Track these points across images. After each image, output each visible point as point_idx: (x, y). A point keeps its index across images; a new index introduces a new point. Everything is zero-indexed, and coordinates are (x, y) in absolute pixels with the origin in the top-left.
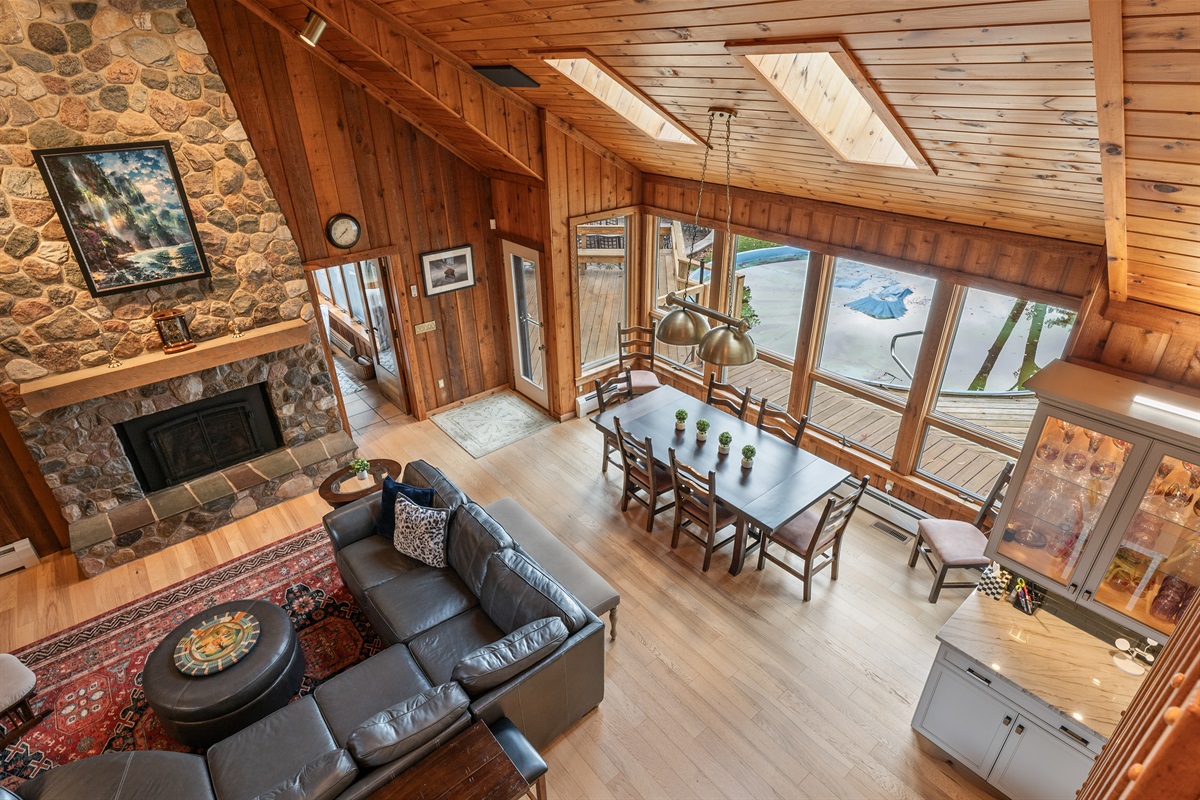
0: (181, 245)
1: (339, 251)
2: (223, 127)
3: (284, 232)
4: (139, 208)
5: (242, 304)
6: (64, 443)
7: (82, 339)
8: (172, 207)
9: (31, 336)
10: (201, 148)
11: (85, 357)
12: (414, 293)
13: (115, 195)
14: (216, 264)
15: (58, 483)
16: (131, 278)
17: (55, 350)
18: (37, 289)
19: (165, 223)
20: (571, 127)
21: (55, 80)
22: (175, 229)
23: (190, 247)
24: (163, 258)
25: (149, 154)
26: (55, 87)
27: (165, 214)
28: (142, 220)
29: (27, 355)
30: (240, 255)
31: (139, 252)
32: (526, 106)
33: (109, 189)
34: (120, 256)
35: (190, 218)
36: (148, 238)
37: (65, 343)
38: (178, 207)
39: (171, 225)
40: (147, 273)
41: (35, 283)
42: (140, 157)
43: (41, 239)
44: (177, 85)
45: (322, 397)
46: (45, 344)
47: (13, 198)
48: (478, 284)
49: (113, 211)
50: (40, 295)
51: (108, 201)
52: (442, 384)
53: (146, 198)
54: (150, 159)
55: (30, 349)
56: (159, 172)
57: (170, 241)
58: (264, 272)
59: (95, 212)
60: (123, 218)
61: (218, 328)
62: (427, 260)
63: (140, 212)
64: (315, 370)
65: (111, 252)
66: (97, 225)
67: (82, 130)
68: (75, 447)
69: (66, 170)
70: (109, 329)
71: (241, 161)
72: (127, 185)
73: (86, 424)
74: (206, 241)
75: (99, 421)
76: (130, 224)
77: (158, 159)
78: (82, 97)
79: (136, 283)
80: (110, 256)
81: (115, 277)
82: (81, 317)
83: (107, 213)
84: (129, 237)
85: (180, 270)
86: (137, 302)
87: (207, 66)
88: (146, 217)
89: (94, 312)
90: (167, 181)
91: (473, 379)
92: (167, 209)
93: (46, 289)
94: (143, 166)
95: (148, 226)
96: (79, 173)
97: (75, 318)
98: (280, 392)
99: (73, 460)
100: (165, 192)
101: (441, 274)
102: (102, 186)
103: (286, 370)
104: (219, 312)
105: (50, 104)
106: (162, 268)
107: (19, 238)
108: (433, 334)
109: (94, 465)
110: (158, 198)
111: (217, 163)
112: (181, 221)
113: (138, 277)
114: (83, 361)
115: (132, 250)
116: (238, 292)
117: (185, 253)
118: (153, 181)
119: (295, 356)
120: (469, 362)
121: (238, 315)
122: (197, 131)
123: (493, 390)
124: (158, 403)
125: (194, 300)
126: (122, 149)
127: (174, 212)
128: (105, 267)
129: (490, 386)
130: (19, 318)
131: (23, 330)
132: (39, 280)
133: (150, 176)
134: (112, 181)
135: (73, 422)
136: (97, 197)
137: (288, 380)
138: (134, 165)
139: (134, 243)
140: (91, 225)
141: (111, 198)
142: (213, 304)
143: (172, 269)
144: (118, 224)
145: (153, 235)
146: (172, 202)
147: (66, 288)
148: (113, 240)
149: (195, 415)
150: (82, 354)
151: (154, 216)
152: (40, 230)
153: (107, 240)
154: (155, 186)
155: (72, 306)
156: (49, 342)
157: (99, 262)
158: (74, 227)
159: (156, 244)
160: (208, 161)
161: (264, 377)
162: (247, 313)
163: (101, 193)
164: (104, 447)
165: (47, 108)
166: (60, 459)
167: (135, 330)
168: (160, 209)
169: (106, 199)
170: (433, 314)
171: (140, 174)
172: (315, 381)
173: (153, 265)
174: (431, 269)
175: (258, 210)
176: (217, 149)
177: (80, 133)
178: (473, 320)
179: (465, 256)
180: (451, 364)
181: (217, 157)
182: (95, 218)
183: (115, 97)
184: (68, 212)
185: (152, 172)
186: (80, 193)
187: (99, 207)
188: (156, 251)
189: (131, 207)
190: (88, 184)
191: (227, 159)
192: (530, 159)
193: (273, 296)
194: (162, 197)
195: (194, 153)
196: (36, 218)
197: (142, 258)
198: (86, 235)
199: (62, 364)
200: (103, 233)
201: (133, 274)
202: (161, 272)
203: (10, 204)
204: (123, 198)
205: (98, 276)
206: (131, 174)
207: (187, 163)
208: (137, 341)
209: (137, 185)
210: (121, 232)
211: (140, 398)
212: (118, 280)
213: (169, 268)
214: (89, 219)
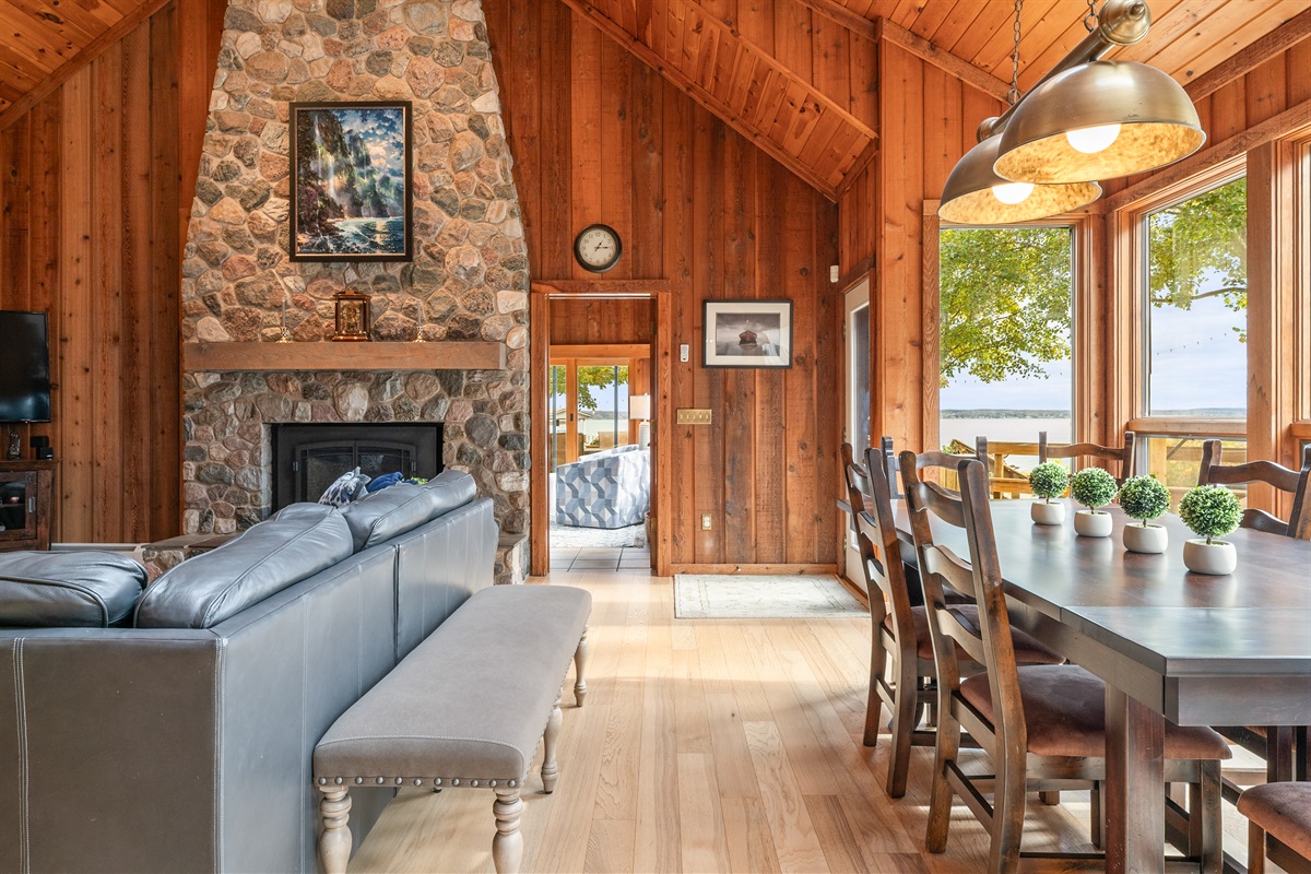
0: (391, 219)
1: (587, 274)
2: (474, 96)
3: (516, 229)
4: (362, 170)
5: (438, 307)
6: (214, 430)
7: (270, 309)
8: (394, 173)
9: (229, 294)
10: (446, 117)
11: (264, 331)
12: (685, 354)
13: (345, 154)
14: (425, 251)
15: (191, 476)
16: (331, 246)
17: (243, 314)
18: (252, 246)
19: (382, 190)
20: (934, 45)
21: (334, 43)
22: (390, 199)
23: (399, 223)
24: (369, 230)
25: (389, 115)
26: (331, 48)
27: (385, 181)
28: (362, 183)
29: (217, 314)
30: (454, 246)
31: (348, 219)
32: (852, 20)
33: (342, 147)
34: (329, 220)
35: (409, 190)
36: (361, 204)
37: (253, 309)
38: (401, 175)
39: (387, 193)
40: (349, 244)
41: (252, 239)
42: (380, 117)
43: (272, 195)
44: (440, 51)
45: (508, 469)
46: (237, 306)
47: (265, 151)
48: (796, 367)
49: (338, 170)
50: (251, 253)
51: (337, 160)
52: (707, 522)
53: (372, 160)
54: (387, 120)
55: (224, 307)
56: (393, 134)
57: (381, 211)
58: (475, 271)
59: (323, 169)
60: (345, 179)
61: (404, 330)
62: (713, 309)
63: (362, 175)
64: (507, 426)
65: (323, 214)
66: (320, 183)
67: (342, 91)
68: (221, 437)
69: (311, 124)
70: (297, 304)
71: (483, 134)
72: (359, 144)
73: (240, 413)
74: (421, 221)
75: (253, 412)
76: (348, 188)
77: (396, 120)
78: (351, 61)
79: (335, 254)
80: (320, 218)
81: (318, 242)
82: (277, 283)
83: (332, 172)
84: (343, 202)
85: (381, 247)
86: (332, 279)
87: (476, 33)
88: (366, 181)
89: (289, 281)
90: (398, 145)
91: (766, 533)
92: (389, 175)
93: (259, 245)
94: (379, 127)
95: (365, 192)
96: (321, 128)
97: (271, 283)
98: (455, 445)
99: (214, 453)
100: (392, 156)
101: (733, 335)
102: (336, 144)
103: (470, 414)
104: (411, 311)
105: (323, 65)
106: (364, 241)
107: (255, 190)
108: (705, 431)
109: (230, 467)
110: (384, 162)
111: (457, 136)
112: (398, 191)
113: (338, 247)
114: (263, 335)
115: (342, 217)
116: (441, 291)
117: (393, 227)
118: (384, 143)
119: (486, 395)
120: (763, 498)
121: (431, 319)
122: (446, 98)
123: (804, 566)
124: (315, 410)
125: (390, 289)
126: (366, 108)
127: (395, 180)
128: (311, 230)
129: (798, 557)
130: (227, 273)
131: (225, 284)
132: (256, 236)
133: (382, 138)
134: (347, 140)
135: (230, 406)
136: (328, 155)
137: (470, 428)
138: (371, 124)
139: (346, 208)
140: (314, 182)
141: (340, 157)
142: (409, 300)
143: (374, 245)
144: (338, 185)
145: (367, 202)
146: (396, 168)
147: (276, 249)
148: (328, 202)
149: (350, 444)
150: (265, 327)
151: (374, 181)
152: (274, 185)
153: (324, 201)
154: (385, 149)
155: (274, 271)
156: (241, 304)
157: (308, 224)
158: (299, 182)
159: (367, 213)
160: (447, 130)
161: (439, 415)
162: (439, 320)
163: (332, 150)
164: (247, 448)
165: (319, 69)
166: (204, 446)
167: (320, 312)
168: (382, 174)
169: (336, 157)
170: (711, 397)
171: (374, 134)
172: (503, 442)
173: (357, 236)
174: (718, 324)
175: (488, 195)
176: (461, 120)
177: (339, 94)
178: (778, 426)
179: (778, 316)
180: (728, 491)
181: (459, 128)
182: (320, 176)
183: (380, 62)
184: (299, 167)
185: (386, 134)
186: (315, 148)
187: (327, 165)
188: (364, 220)
189: (355, 168)
190: (325, 140)
191: (469, 131)
192: (851, 99)
193: (478, 304)
194: (388, 162)
195: (436, 120)
196: (275, 172)
197: (348, 226)
198: (306, 192)
199: (243, 334)
200: (321, 193)
201: (334, 243)
202: (362, 246)
203: (261, 154)
204: (351, 159)
205: (303, 238)
206: (367, 134)
207: (427, 131)
208: (318, 325)
209: (368, 146)
210: (338, 194)
211: (301, 398)
212: (320, 246)
213: (371, 242)
214: (314, 175)
